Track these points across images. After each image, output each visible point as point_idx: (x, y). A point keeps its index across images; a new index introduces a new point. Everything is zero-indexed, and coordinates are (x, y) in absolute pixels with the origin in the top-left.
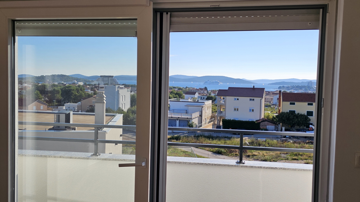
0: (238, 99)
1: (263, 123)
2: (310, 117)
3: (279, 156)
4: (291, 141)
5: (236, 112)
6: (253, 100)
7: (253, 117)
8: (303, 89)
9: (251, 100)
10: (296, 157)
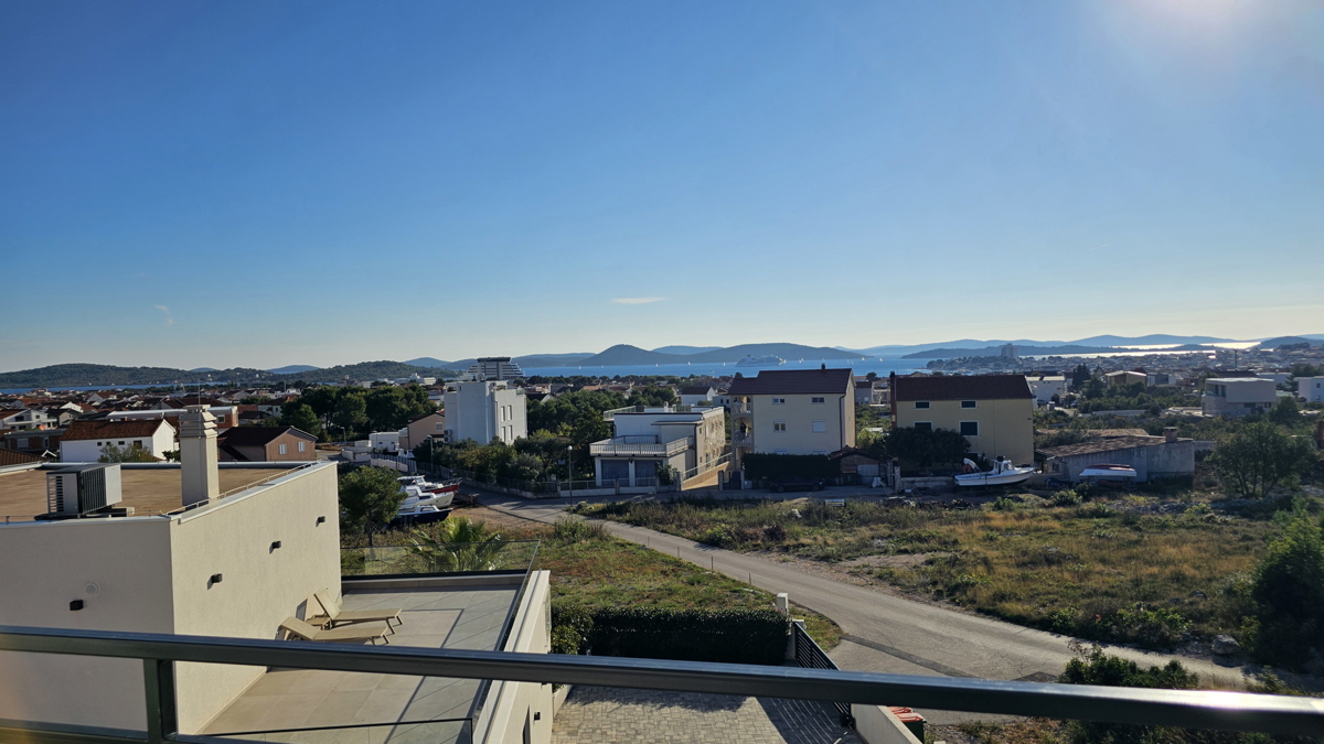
0: (782, 401)
1: (848, 458)
2: (969, 438)
3: (866, 546)
4: (912, 504)
5: (780, 433)
6: (822, 400)
7: (824, 445)
8: (992, 365)
9: (815, 400)
10: (908, 547)
